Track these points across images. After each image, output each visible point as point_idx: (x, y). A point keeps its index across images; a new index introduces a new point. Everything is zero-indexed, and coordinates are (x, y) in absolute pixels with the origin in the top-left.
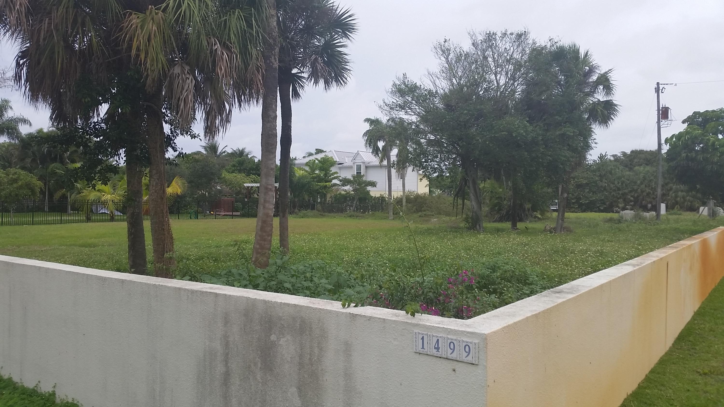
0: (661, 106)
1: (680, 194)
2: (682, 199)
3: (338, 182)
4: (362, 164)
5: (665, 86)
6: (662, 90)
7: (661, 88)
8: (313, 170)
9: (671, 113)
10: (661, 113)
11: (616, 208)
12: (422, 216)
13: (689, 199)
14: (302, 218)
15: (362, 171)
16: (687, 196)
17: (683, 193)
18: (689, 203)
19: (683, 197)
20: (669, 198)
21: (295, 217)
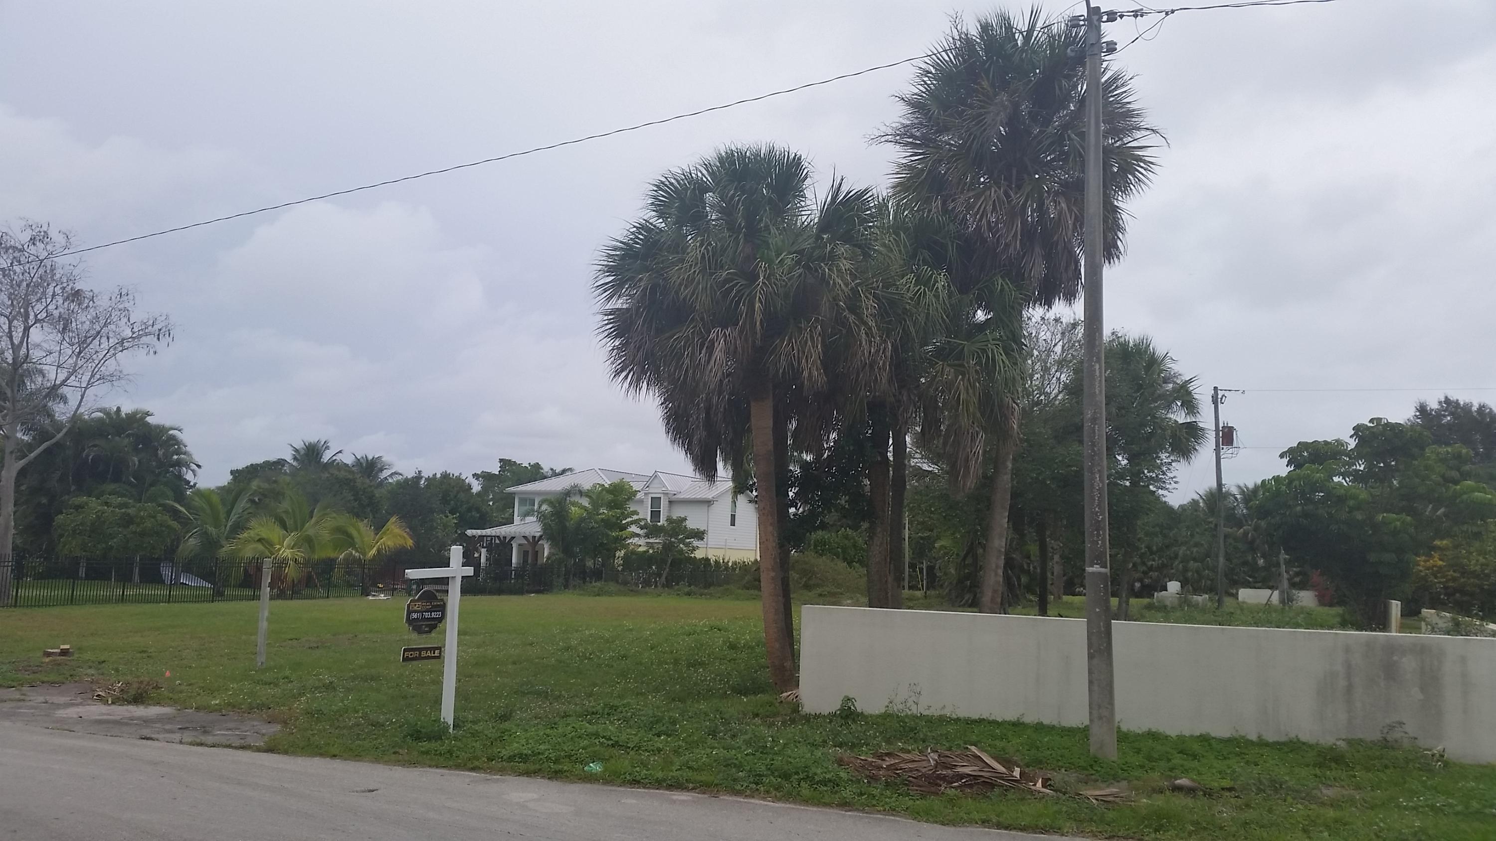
0: (1221, 425)
1: (1192, 565)
2: (1195, 575)
3: (638, 531)
4: (662, 496)
5: (1226, 394)
6: (1221, 399)
7: (1220, 396)
8: (596, 504)
9: (1237, 437)
10: (1221, 435)
11: (1079, 587)
12: (825, 595)
13: (1208, 575)
14: (599, 595)
15: (661, 510)
16: (1204, 570)
17: (1196, 564)
18: (1209, 582)
19: (1197, 572)
20: (1173, 571)
21: (581, 595)
